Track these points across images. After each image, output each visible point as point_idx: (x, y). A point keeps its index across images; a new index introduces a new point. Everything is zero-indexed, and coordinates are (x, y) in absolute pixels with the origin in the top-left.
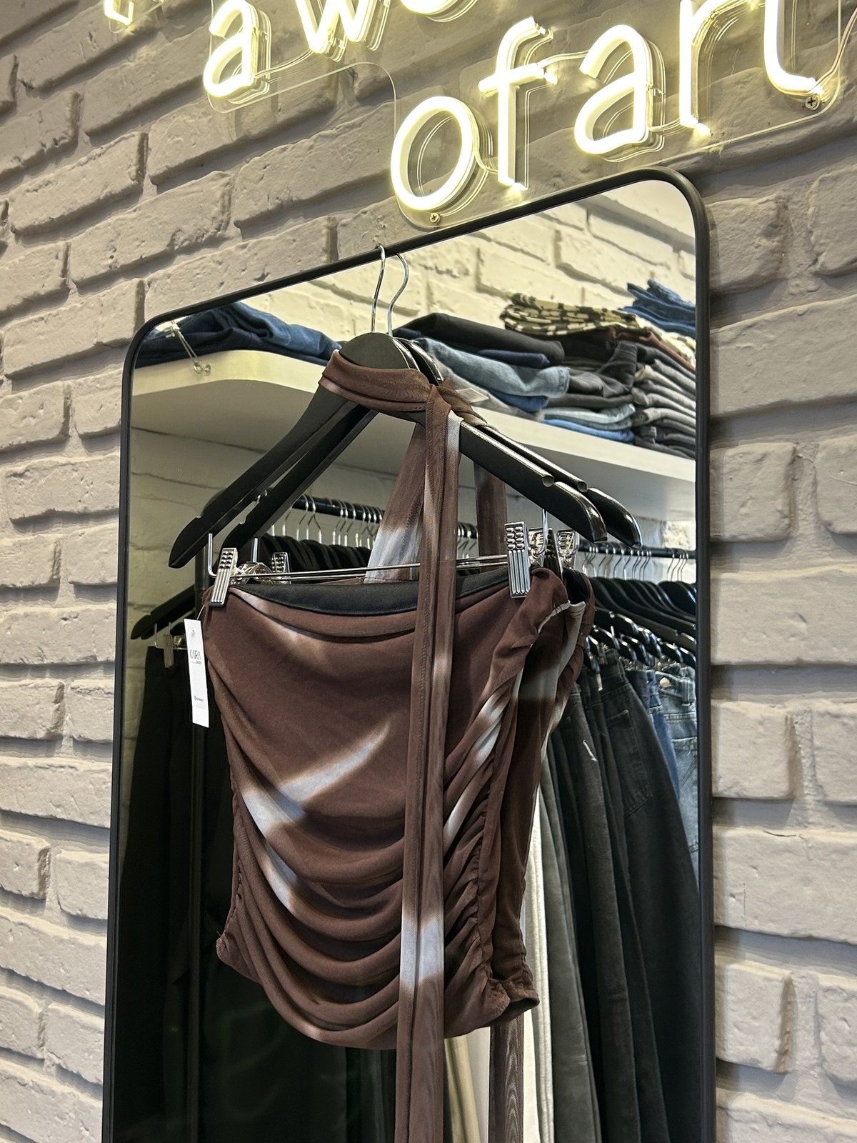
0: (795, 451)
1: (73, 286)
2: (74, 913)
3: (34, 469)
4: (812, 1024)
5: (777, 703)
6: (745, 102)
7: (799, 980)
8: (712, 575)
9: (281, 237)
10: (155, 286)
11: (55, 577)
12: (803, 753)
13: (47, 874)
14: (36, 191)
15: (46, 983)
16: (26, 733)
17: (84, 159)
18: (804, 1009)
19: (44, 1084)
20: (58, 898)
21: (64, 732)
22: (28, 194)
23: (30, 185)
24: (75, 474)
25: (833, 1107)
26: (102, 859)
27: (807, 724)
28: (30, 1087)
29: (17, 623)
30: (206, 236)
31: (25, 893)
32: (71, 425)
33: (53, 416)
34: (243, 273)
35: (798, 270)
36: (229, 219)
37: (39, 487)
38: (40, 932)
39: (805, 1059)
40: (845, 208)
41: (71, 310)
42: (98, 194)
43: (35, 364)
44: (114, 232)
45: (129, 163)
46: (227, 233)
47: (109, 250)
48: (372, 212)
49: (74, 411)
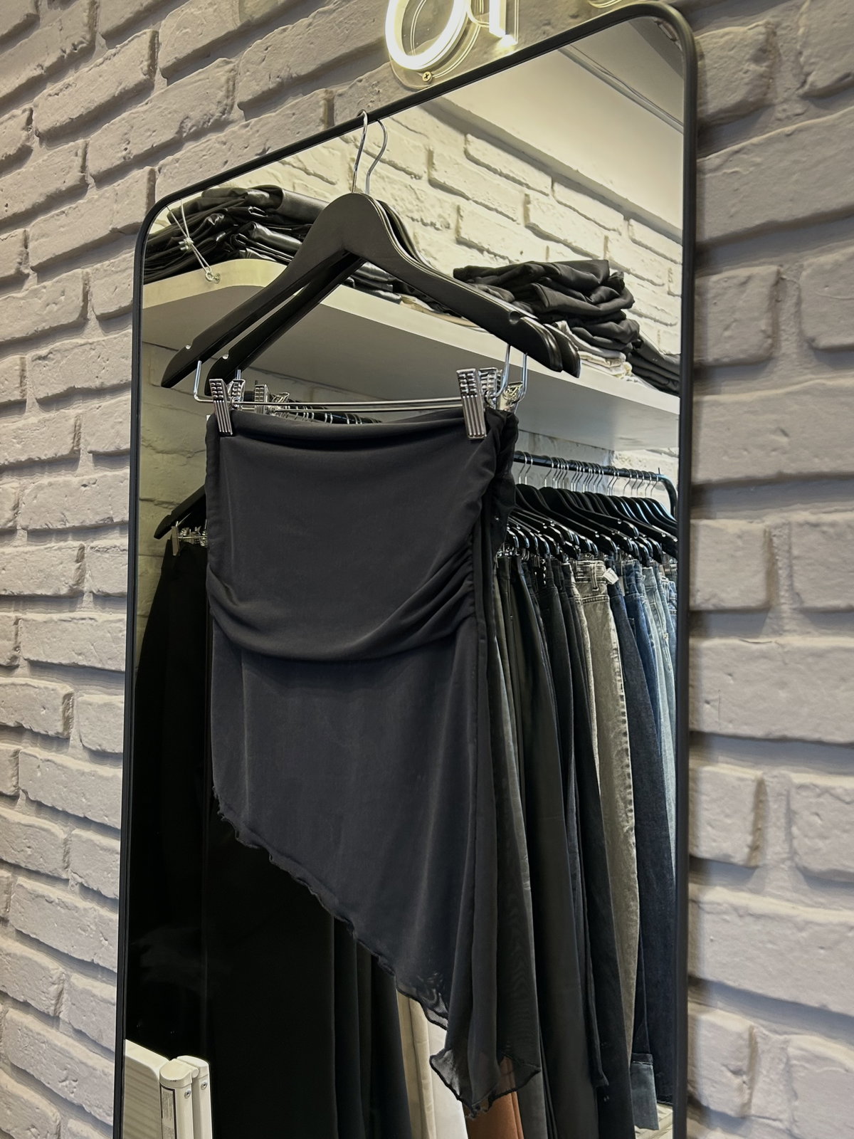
0: (779, 273)
1: (91, 181)
2: (94, 749)
3: (56, 351)
4: (783, 821)
5: (755, 519)
7: (771, 780)
8: (695, 399)
9: (281, 112)
10: (165, 171)
11: (75, 448)
12: (780, 564)
13: (71, 716)
14: (57, 94)
15: (70, 811)
16: (51, 590)
17: (100, 60)
18: (776, 806)
19: (69, 900)
20: (80, 736)
21: (85, 589)
22: (50, 98)
23: (52, 90)
24: (93, 352)
25: (803, 898)
26: (117, 699)
27: (785, 537)
28: (56, 904)
29: (42, 492)
30: (211, 121)
31: (51, 733)
32: (89, 309)
33: (73, 301)
34: (245, 149)
35: (785, 95)
36: (234, 102)
37: (61, 367)
38: (66, 767)
39: (776, 854)
40: (835, 25)
41: (88, 202)
42: (113, 91)
43: (57, 254)
44: (127, 124)
45: (141, 59)
46: (232, 117)
47: (123, 142)
48: (367, 80)
49: (92, 295)
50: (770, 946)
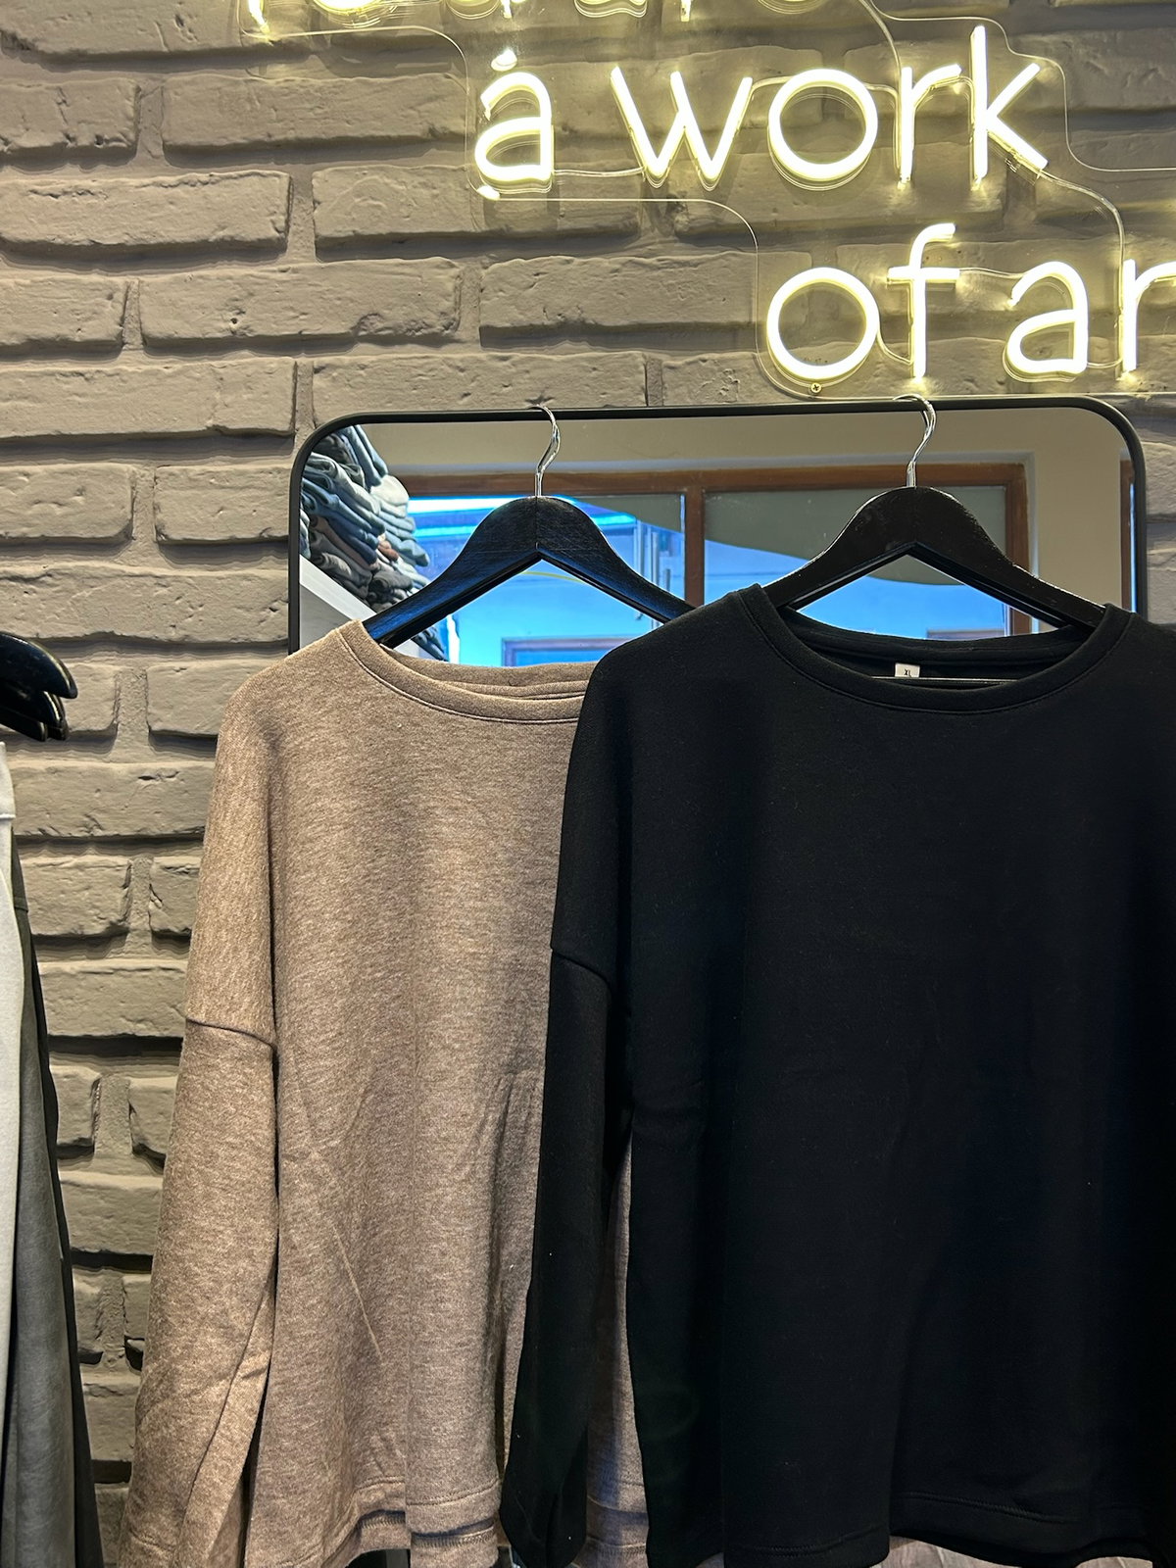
1: (136, 341)
3: (60, 574)
6: (1172, 363)
9: (573, 359)
10: (335, 374)
11: (114, 722)
13: (97, 1113)
14: (56, 197)
17: (172, 180)
22: (33, 196)
23: (39, 185)
24: (164, 591)
30: (424, 331)
32: (136, 523)
33: (107, 508)
34: (505, 389)
36: (460, 318)
37: (75, 599)
41: (147, 373)
42: (205, 234)
43: (63, 432)
44: (240, 289)
45: (272, 209)
46: (458, 335)
47: (230, 311)
48: (716, 362)
49: (159, 508)
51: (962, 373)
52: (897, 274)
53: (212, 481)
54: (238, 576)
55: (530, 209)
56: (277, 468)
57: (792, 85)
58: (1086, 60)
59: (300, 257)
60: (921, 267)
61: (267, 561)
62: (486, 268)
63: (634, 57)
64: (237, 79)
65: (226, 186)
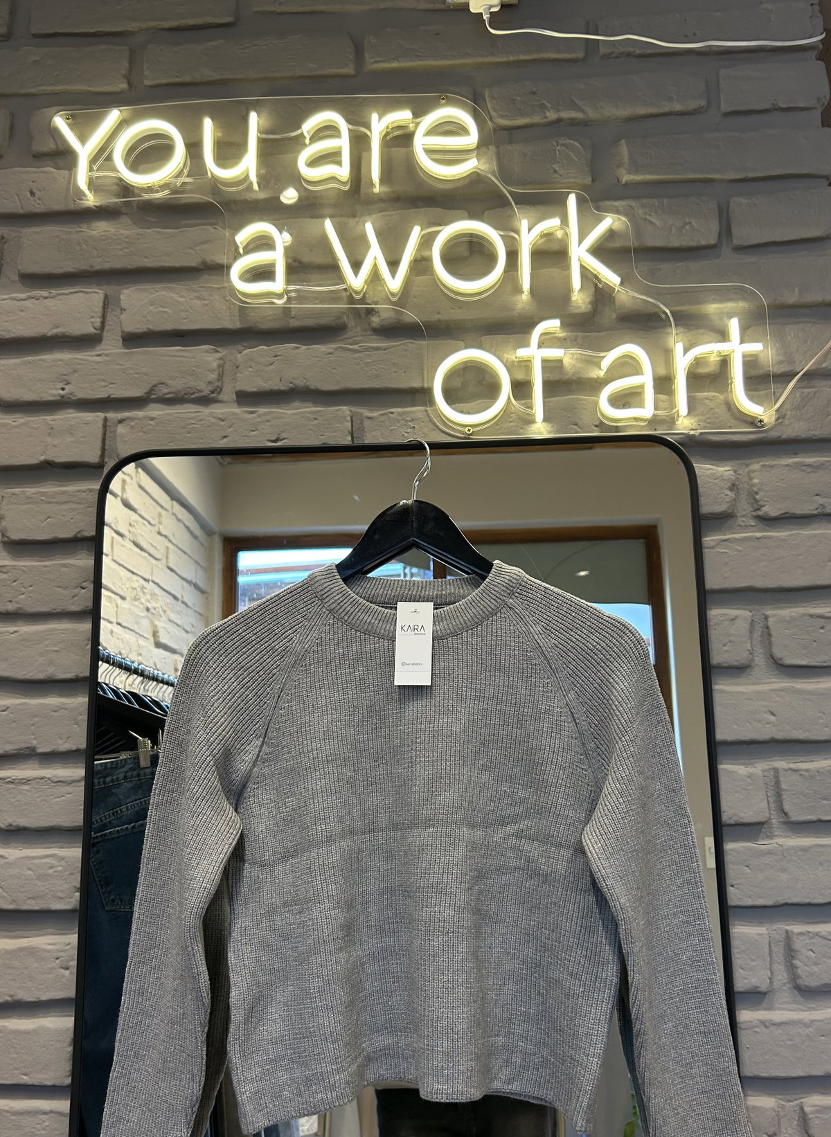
6: (713, 410)
10: (132, 424)
12: (769, 794)
17: (21, 296)
24: (4, 576)
27: (771, 777)
30: (197, 395)
34: (253, 433)
35: (744, 513)
36: (223, 386)
40: (779, 484)
42: (44, 331)
44: (67, 367)
45: (94, 314)
46: (221, 397)
47: (60, 382)
48: (400, 414)
49: (4, 518)
50: (788, 1043)
51: (569, 419)
52: (522, 353)
53: (43, 498)
54: (58, 564)
55: (271, 313)
56: (88, 489)
57: (447, 232)
58: (644, 217)
59: (111, 346)
60: (538, 348)
61: (81, 553)
62: (240, 353)
63: (341, 216)
64: (70, 230)
65: (60, 299)
